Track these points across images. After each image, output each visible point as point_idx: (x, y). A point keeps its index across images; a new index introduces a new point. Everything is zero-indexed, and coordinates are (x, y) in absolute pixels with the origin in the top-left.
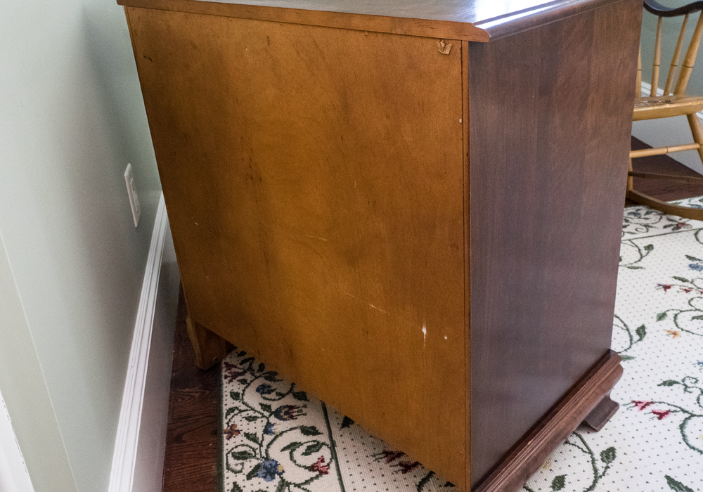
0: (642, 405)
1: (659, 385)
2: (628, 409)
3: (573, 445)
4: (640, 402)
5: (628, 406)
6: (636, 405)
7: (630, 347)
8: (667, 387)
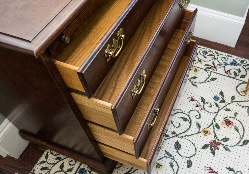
0: (212, 171)
1: (226, 168)
2: (205, 169)
3: (173, 169)
4: (212, 170)
5: (206, 168)
6: (209, 170)
7: (234, 146)
8: (228, 171)
